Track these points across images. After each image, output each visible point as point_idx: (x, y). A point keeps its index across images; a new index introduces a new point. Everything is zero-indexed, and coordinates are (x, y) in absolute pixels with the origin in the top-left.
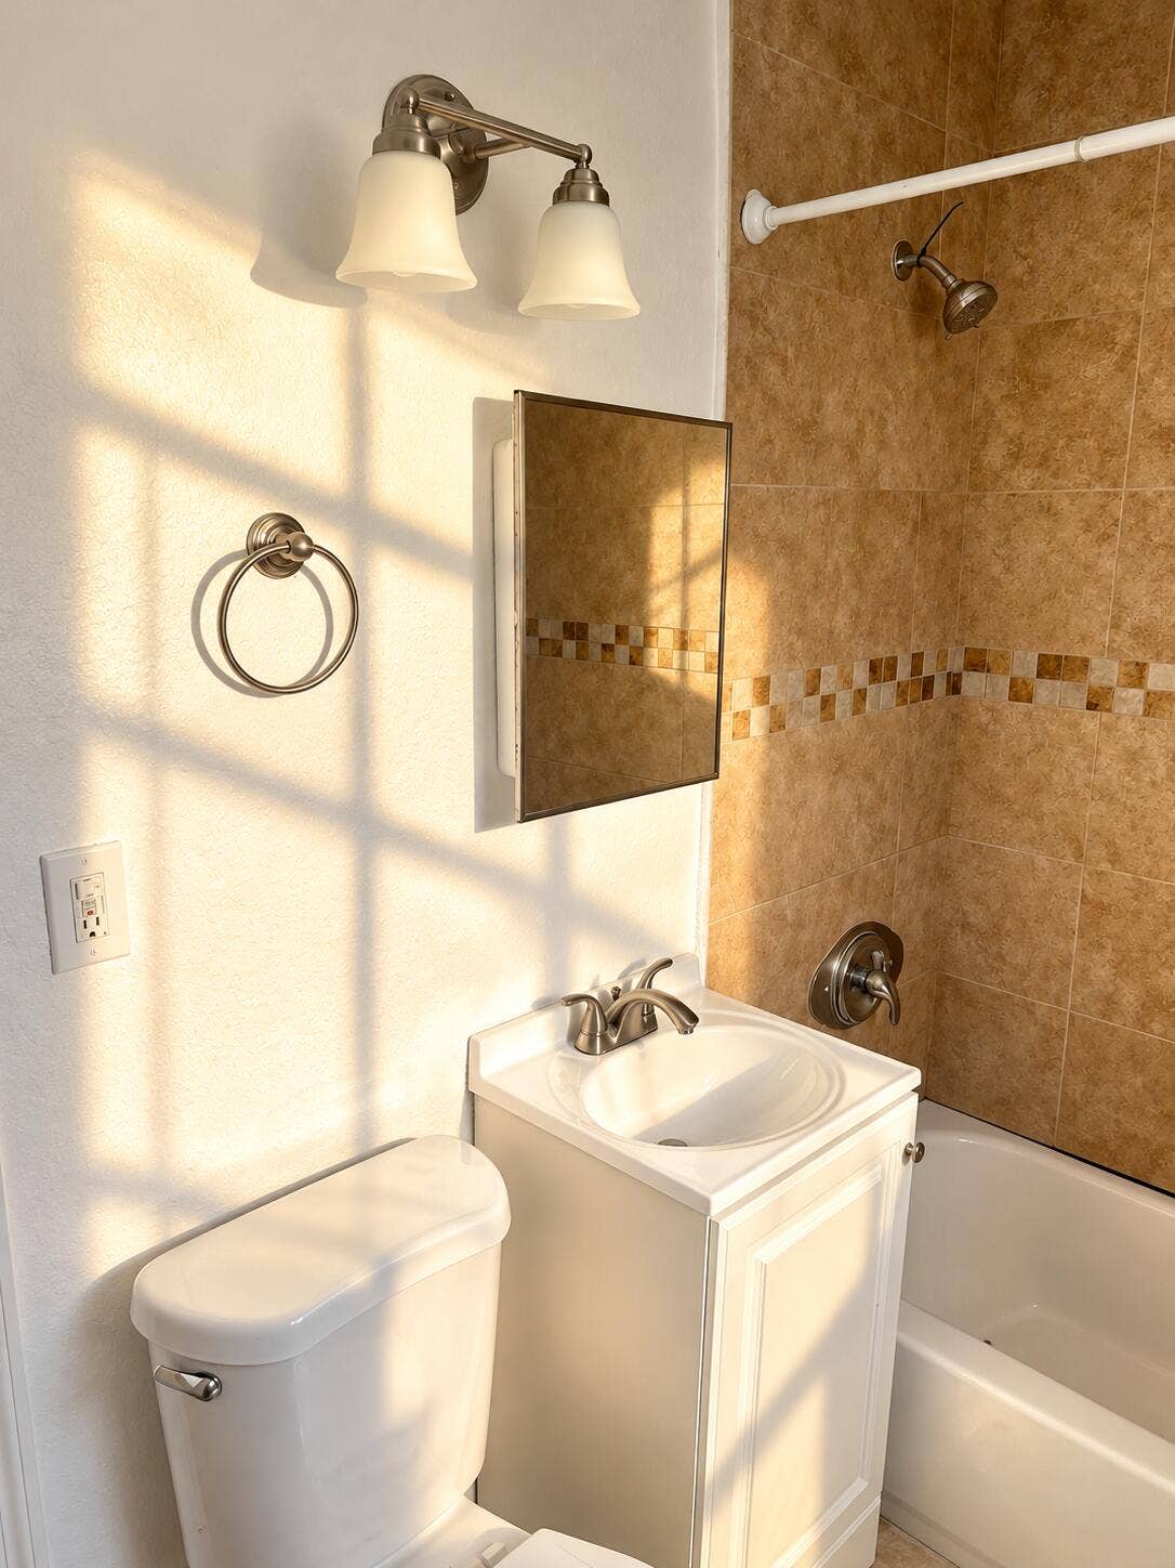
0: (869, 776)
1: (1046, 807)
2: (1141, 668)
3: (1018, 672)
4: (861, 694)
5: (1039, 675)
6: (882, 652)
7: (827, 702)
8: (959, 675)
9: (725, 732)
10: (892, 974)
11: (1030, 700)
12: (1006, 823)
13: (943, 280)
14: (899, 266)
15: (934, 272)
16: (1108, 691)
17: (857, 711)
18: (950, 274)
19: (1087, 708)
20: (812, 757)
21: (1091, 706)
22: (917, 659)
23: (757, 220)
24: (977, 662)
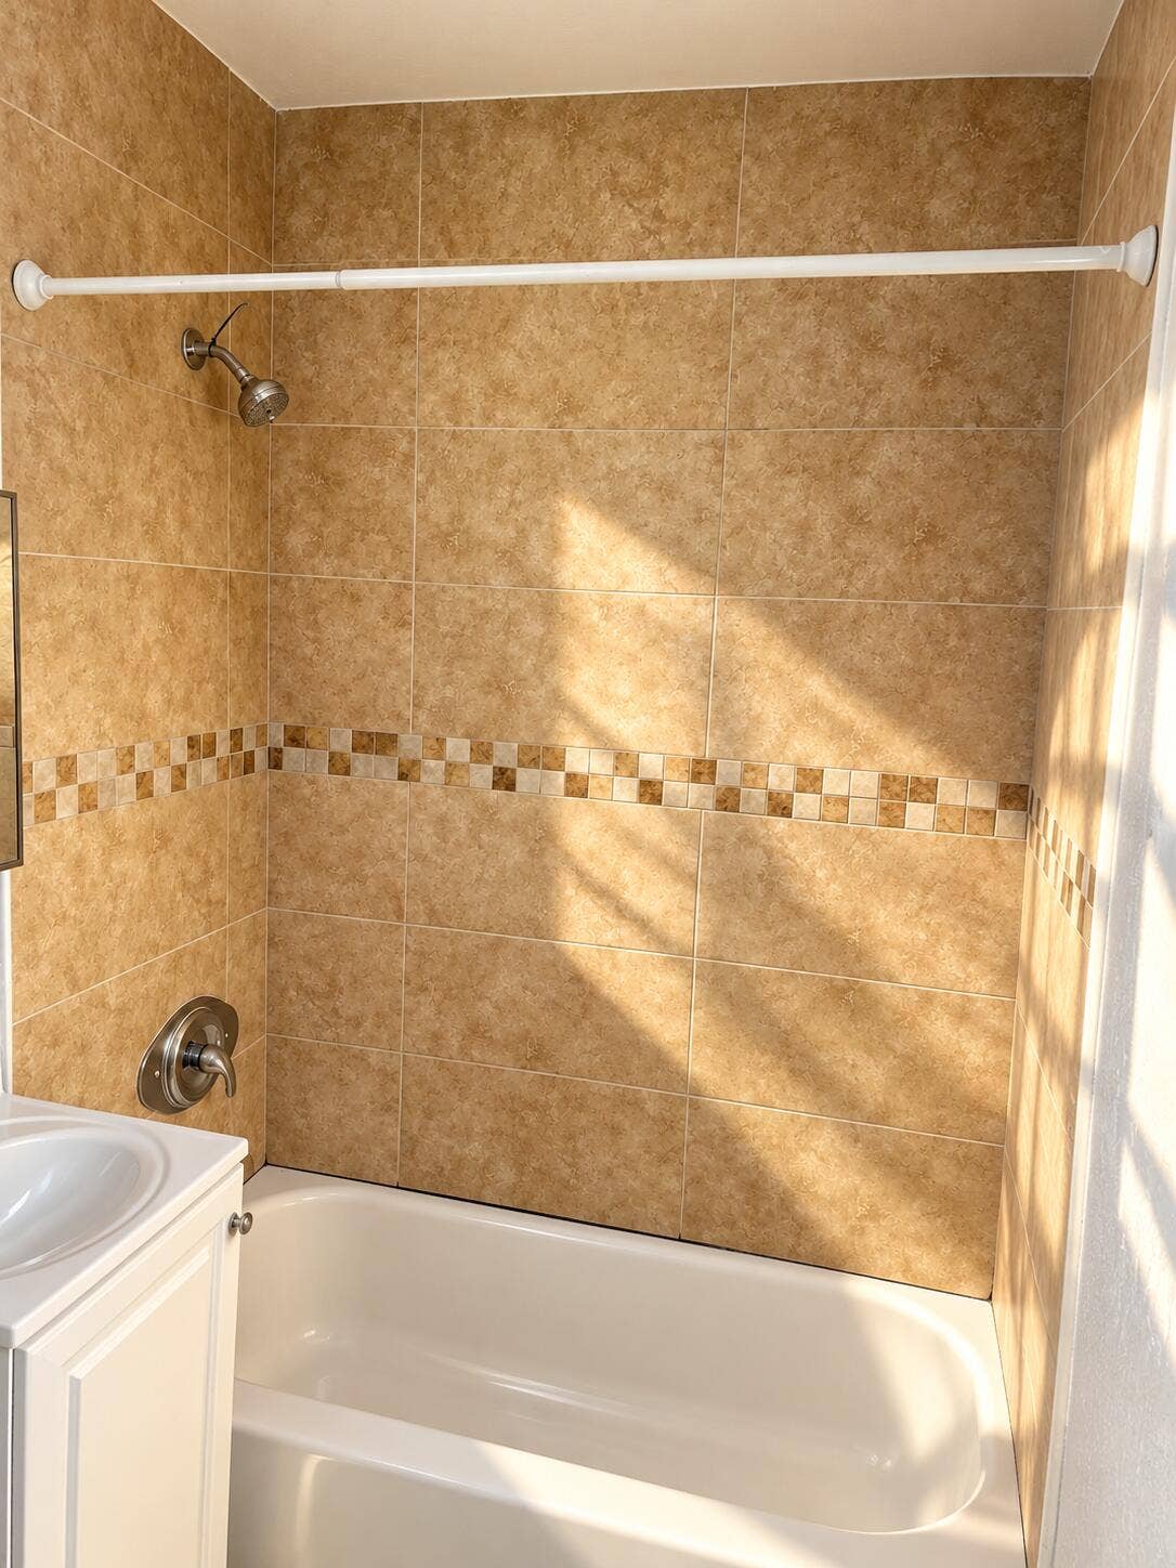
0: (190, 851)
1: (369, 871)
2: (441, 741)
3: (336, 747)
4: (181, 772)
5: (354, 750)
6: (199, 729)
7: (144, 781)
8: (280, 751)
9: (28, 816)
10: (228, 1049)
11: (347, 773)
12: (333, 889)
13: (235, 372)
14: (189, 354)
15: (228, 365)
16: (415, 763)
17: (176, 787)
18: (242, 367)
19: (399, 779)
20: (130, 836)
21: (402, 776)
22: (236, 735)
23: (31, 286)
24: (295, 738)
